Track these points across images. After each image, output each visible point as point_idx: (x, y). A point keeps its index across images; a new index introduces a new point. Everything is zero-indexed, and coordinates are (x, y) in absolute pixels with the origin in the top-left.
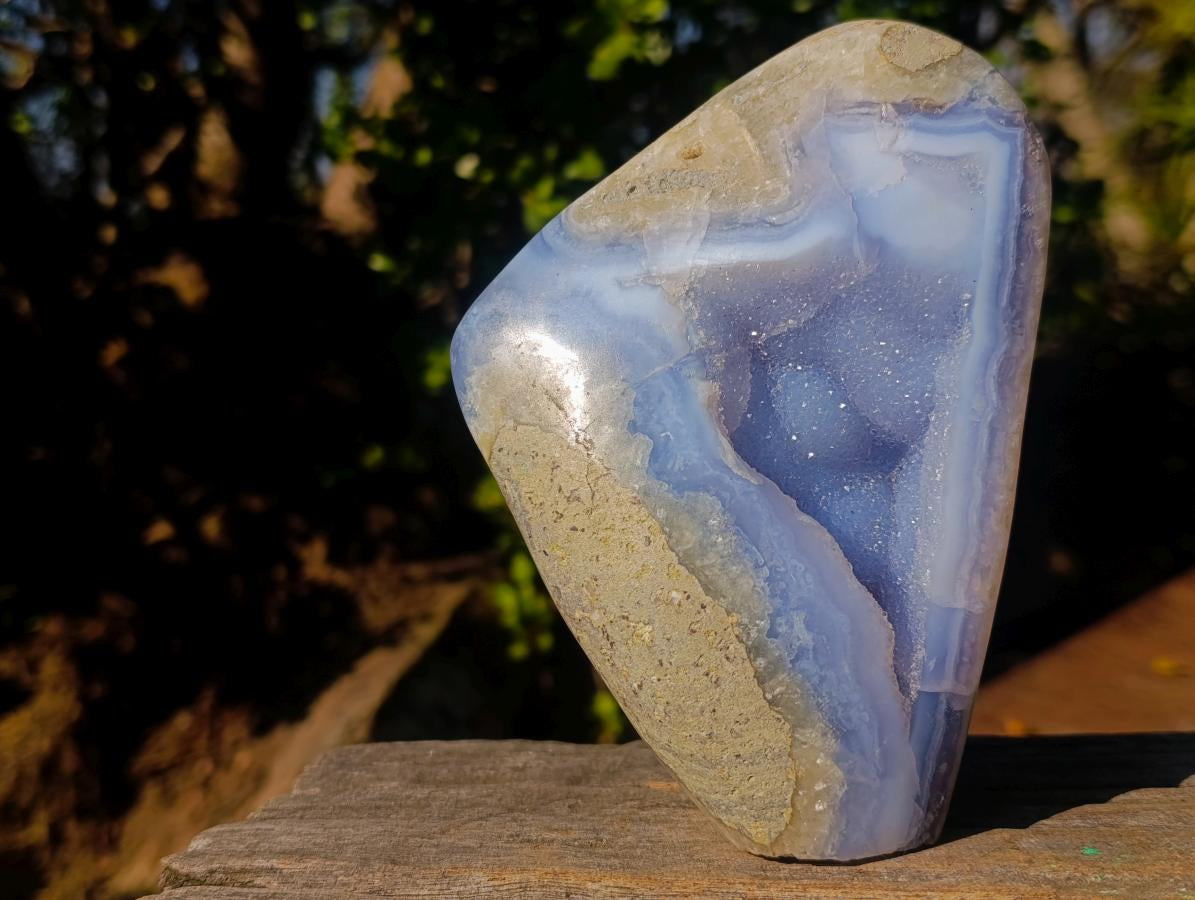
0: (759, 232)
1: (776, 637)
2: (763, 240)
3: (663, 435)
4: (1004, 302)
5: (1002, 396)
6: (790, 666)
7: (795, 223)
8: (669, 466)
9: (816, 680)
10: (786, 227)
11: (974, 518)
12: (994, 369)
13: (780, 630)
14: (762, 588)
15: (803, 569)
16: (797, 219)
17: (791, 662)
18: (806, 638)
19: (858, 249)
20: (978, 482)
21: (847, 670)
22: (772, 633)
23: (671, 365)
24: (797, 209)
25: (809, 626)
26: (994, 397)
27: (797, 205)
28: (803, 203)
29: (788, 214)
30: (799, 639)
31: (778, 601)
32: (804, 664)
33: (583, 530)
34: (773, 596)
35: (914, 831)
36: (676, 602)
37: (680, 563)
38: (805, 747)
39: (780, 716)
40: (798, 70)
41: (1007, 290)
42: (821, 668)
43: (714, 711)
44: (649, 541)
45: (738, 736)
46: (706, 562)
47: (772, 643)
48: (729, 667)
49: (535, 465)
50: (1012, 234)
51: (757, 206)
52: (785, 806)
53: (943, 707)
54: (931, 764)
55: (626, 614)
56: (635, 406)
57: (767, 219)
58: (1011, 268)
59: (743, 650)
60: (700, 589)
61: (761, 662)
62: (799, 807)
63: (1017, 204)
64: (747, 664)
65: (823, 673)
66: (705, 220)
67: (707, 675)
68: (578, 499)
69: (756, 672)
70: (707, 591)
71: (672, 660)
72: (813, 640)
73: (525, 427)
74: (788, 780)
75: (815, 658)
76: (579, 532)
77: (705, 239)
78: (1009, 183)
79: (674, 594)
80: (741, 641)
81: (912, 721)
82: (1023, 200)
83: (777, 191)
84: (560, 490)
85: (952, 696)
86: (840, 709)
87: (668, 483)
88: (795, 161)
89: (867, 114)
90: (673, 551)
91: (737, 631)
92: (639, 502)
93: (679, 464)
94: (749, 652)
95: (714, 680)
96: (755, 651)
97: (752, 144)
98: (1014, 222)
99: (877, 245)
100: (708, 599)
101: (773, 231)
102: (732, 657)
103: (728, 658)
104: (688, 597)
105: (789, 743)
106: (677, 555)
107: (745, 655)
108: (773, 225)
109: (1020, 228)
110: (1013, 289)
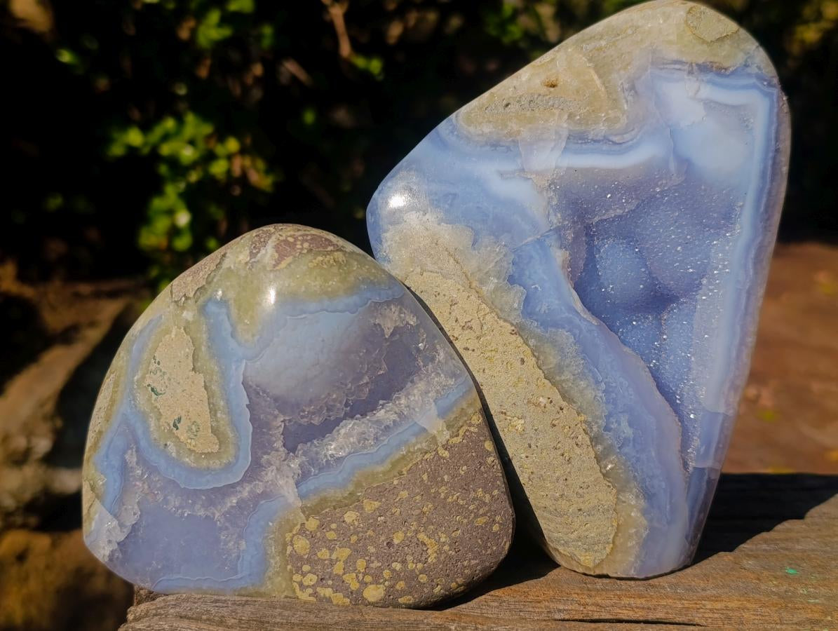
0: (605, 147)
1: (609, 432)
2: (608, 153)
3: (533, 287)
4: (762, 209)
5: (756, 273)
6: (618, 450)
7: (631, 142)
8: (537, 309)
9: (634, 460)
10: (624, 145)
11: (734, 354)
12: (752, 254)
13: (612, 426)
14: (601, 397)
15: (627, 385)
16: (632, 140)
17: (619, 448)
18: (628, 432)
19: (673, 166)
20: (738, 328)
21: (653, 454)
22: (607, 429)
23: (539, 237)
24: (633, 133)
25: (631, 425)
26: (751, 272)
27: (633, 130)
28: (636, 130)
29: (625, 136)
30: (624, 433)
31: (611, 407)
32: (626, 450)
33: (473, 350)
34: (608, 402)
35: (682, 558)
36: (542, 405)
37: (545, 378)
38: (624, 504)
39: (610, 484)
40: (630, 32)
41: (764, 200)
42: (637, 452)
43: (566, 480)
44: (523, 361)
45: (582, 496)
46: (563, 378)
47: (607, 435)
48: (578, 451)
49: (436, 301)
50: (770, 162)
51: (603, 128)
52: (608, 543)
53: (706, 478)
54: (696, 514)
55: (504, 411)
56: (513, 264)
57: (611, 138)
58: (768, 186)
59: (588, 439)
60: (559, 397)
61: (600, 447)
62: (617, 543)
63: (773, 142)
64: (590, 448)
65: (638, 456)
66: (565, 134)
67: (563, 455)
68: (471, 328)
69: (596, 454)
70: (564, 397)
71: (538, 445)
72: (633, 433)
73: (430, 273)
74: (612, 526)
75: (634, 446)
76: (471, 352)
77: (565, 148)
78: (769, 126)
79: (541, 399)
80: (586, 433)
81: (689, 488)
82: (777, 139)
83: (617, 119)
84: (456, 321)
85: (711, 470)
86: (648, 480)
87: (537, 321)
88: (630, 98)
89: (679, 69)
90: (540, 369)
91: (584, 426)
92: (516, 334)
93: (544, 308)
94: (591, 440)
95: (567, 458)
96: (595, 440)
97: (598, 82)
98: (771, 155)
99: (686, 164)
100: (564, 404)
101: (617, 148)
102: (579, 443)
103: (577, 445)
104: (551, 402)
105: (615, 502)
106: (543, 372)
107: (589, 443)
108: (615, 143)
109: (774, 158)
110: (768, 200)
